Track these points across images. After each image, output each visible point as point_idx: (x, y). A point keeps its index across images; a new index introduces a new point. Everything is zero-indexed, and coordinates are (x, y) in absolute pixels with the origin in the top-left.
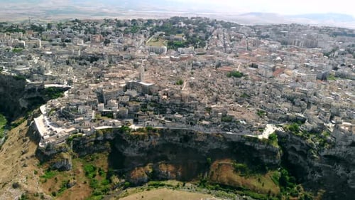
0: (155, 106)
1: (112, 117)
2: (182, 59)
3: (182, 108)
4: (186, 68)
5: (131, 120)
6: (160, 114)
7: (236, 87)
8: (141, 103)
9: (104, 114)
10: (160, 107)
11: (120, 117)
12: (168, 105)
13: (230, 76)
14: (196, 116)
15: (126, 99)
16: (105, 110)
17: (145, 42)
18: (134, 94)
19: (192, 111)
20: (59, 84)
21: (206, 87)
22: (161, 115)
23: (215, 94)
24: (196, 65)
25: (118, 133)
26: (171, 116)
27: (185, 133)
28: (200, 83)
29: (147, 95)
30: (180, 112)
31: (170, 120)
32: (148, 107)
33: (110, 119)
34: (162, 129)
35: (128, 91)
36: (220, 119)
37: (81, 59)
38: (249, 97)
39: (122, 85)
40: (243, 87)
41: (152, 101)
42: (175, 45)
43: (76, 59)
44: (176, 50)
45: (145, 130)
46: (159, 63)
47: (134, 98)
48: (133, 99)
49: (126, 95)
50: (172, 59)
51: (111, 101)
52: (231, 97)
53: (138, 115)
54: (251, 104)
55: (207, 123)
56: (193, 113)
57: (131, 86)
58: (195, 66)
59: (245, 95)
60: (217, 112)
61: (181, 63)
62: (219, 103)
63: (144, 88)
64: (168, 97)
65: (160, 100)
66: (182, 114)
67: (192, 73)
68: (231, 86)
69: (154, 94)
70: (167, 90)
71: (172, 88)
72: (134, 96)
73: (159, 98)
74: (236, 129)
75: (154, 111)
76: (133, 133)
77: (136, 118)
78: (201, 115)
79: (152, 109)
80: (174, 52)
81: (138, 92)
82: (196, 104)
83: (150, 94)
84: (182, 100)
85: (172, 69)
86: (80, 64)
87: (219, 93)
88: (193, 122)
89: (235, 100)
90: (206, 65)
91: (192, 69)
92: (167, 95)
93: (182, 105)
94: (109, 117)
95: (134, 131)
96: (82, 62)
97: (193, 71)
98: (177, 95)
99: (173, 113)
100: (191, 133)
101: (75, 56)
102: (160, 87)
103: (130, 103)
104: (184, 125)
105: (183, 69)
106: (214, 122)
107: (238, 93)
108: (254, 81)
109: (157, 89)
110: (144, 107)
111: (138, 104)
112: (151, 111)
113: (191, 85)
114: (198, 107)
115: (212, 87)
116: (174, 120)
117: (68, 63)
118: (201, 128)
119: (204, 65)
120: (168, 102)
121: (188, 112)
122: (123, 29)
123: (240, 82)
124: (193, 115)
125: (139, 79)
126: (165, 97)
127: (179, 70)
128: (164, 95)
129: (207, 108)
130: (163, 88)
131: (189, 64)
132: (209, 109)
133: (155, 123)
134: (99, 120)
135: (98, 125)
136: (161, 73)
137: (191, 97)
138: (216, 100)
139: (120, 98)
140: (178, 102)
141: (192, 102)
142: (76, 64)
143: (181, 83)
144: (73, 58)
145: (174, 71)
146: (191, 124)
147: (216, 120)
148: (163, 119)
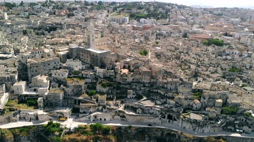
0: (109, 85)
1: (36, 106)
2: (145, 28)
3: (152, 90)
4: (150, 37)
5: (67, 111)
6: (117, 99)
7: (219, 57)
8: (87, 80)
9: (23, 100)
10: (118, 88)
11: (49, 104)
12: (129, 84)
13: (209, 44)
14: (178, 105)
15: (63, 74)
16: (25, 93)
17: (107, 16)
18: (77, 65)
19: (170, 94)
20: (5, 53)
21: (178, 58)
22: (119, 102)
23: (193, 67)
24: (161, 35)
25: (42, 134)
26: (135, 103)
27: (159, 134)
28: (170, 54)
29: (97, 69)
30: (150, 96)
31: (134, 109)
32: (99, 87)
33: (31, 108)
34: (120, 128)
35: (69, 62)
36: (218, 111)
37: (40, 29)
38: (241, 71)
39: (62, 53)
40: (229, 57)
41: (105, 78)
42: (137, 17)
43: (35, 29)
44: (138, 21)
45: (89, 129)
46: (119, 31)
47: (76, 73)
48: (73, 74)
49: (65, 68)
50: (134, 28)
51: (39, 77)
52: (216, 72)
53: (80, 101)
54: (244, 81)
55: (198, 117)
56: (173, 98)
57: (75, 54)
58: (159, 36)
59: (233, 69)
60: (212, 98)
61: (144, 32)
62: (200, 79)
63: (94, 57)
64: (130, 71)
65: (118, 76)
66: (153, 100)
67: (157, 43)
68: (214, 56)
69: (108, 66)
70: (128, 60)
71: (136, 58)
72: (76, 69)
73: (116, 73)
74: (246, 128)
75: (108, 93)
76: (67, 137)
77: (76, 106)
78: (185, 103)
79: (105, 90)
80: (135, 22)
81: (83, 63)
82: (176, 83)
83: (103, 66)
84: (152, 77)
85: (135, 37)
86: (37, 34)
87: (199, 66)
88: (174, 115)
89: (222, 75)
90: (172, 35)
91: (157, 39)
92: (129, 68)
93: (152, 85)
94: (30, 105)
95: (70, 133)
96: (39, 32)
97: (158, 40)
98: (145, 69)
99: (139, 97)
100: (169, 134)
101: (34, 26)
102: (118, 56)
103: (69, 82)
104: (157, 120)
105: (147, 39)
106: (211, 115)
107: (224, 66)
108: (240, 50)
109: (114, 59)
110: (91, 87)
111: (82, 83)
112: (102, 93)
113: (158, 56)
114: (180, 89)
115: (187, 58)
116: (139, 111)
117: (25, 33)
118: (188, 126)
119: (169, 34)
120: (130, 79)
121: (163, 97)
122: (89, 7)
123: (224, 51)
124: (172, 102)
125: (88, 44)
126: (126, 71)
127: (142, 39)
128: (124, 68)
129: (194, 91)
130: (124, 58)
131: (153, 34)
132: (198, 93)
133: (108, 117)
134: (11, 110)
135: (9, 120)
136: (122, 41)
137: (166, 72)
138: (196, 75)
139: (53, 72)
140: (146, 80)
141: (170, 80)
142: (33, 34)
143: (146, 53)
144: (32, 28)
145: (137, 40)
146: (170, 117)
147: (212, 112)
148: (121, 108)
